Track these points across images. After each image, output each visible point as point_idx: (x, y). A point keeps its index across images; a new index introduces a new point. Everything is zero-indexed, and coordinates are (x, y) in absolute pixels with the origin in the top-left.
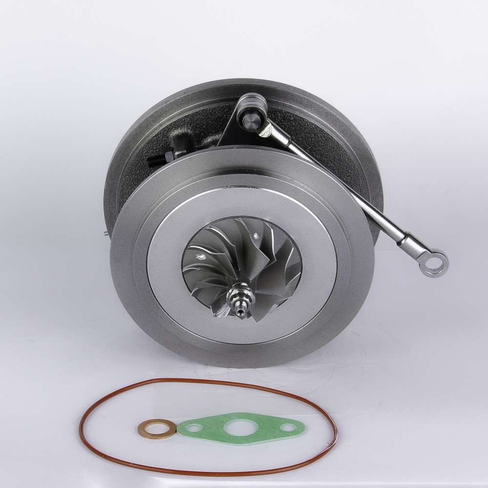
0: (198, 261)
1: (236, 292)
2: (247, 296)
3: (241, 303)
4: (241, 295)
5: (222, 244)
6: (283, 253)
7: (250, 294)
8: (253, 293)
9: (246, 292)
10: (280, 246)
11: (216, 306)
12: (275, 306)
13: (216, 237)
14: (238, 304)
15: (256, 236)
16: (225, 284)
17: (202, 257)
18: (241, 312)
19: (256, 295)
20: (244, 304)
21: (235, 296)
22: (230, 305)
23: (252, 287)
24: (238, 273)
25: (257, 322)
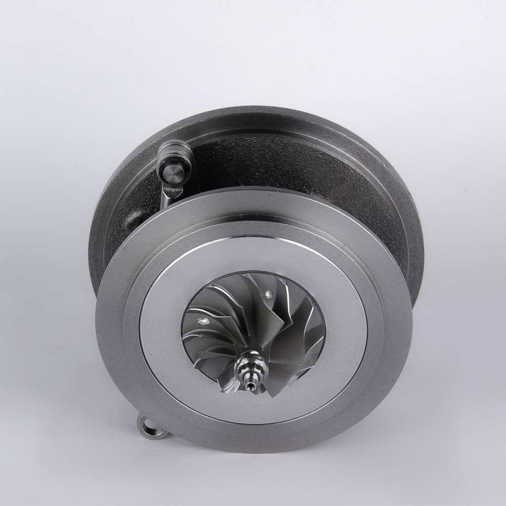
0: (201, 326)
1: (245, 361)
2: (259, 367)
3: (252, 375)
4: (251, 365)
5: (228, 305)
6: (301, 315)
7: (262, 364)
8: (266, 363)
9: (257, 362)
10: (297, 306)
11: (223, 379)
12: (294, 377)
13: (220, 297)
14: (248, 376)
15: (268, 294)
16: (233, 353)
17: (205, 321)
18: (251, 386)
19: (270, 366)
20: (255, 376)
21: (244, 367)
22: (238, 378)
23: (264, 355)
24: (248, 340)
25: (272, 397)
